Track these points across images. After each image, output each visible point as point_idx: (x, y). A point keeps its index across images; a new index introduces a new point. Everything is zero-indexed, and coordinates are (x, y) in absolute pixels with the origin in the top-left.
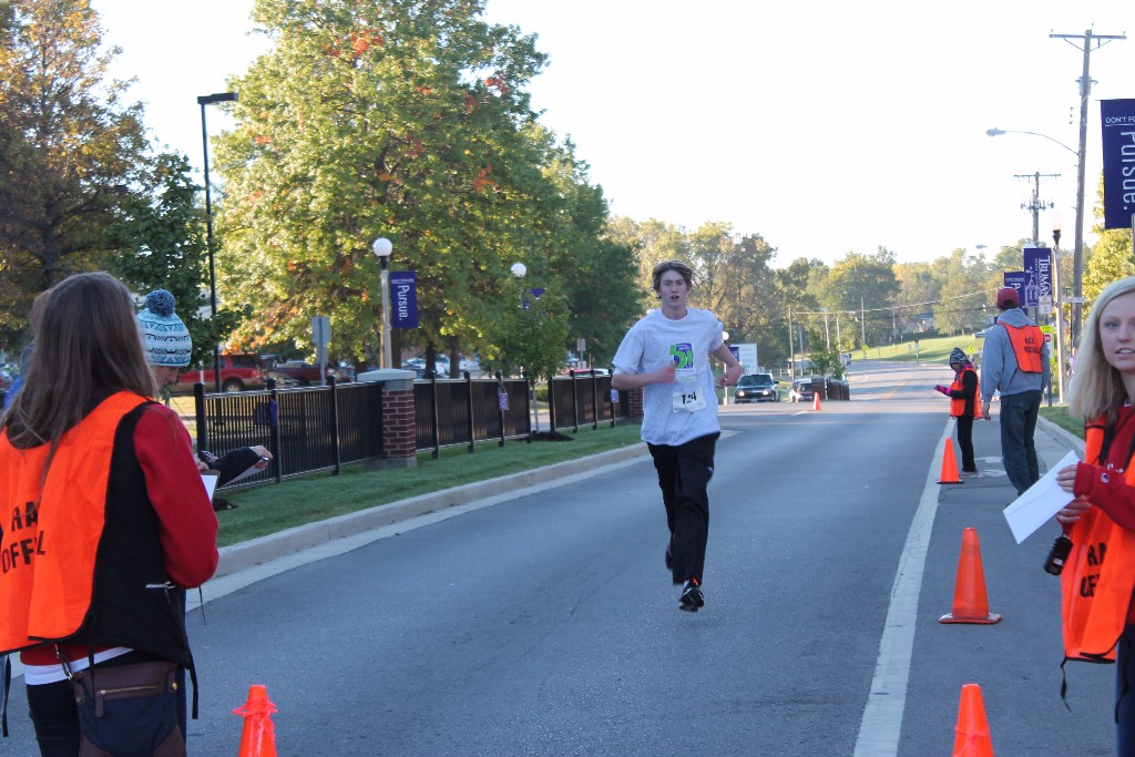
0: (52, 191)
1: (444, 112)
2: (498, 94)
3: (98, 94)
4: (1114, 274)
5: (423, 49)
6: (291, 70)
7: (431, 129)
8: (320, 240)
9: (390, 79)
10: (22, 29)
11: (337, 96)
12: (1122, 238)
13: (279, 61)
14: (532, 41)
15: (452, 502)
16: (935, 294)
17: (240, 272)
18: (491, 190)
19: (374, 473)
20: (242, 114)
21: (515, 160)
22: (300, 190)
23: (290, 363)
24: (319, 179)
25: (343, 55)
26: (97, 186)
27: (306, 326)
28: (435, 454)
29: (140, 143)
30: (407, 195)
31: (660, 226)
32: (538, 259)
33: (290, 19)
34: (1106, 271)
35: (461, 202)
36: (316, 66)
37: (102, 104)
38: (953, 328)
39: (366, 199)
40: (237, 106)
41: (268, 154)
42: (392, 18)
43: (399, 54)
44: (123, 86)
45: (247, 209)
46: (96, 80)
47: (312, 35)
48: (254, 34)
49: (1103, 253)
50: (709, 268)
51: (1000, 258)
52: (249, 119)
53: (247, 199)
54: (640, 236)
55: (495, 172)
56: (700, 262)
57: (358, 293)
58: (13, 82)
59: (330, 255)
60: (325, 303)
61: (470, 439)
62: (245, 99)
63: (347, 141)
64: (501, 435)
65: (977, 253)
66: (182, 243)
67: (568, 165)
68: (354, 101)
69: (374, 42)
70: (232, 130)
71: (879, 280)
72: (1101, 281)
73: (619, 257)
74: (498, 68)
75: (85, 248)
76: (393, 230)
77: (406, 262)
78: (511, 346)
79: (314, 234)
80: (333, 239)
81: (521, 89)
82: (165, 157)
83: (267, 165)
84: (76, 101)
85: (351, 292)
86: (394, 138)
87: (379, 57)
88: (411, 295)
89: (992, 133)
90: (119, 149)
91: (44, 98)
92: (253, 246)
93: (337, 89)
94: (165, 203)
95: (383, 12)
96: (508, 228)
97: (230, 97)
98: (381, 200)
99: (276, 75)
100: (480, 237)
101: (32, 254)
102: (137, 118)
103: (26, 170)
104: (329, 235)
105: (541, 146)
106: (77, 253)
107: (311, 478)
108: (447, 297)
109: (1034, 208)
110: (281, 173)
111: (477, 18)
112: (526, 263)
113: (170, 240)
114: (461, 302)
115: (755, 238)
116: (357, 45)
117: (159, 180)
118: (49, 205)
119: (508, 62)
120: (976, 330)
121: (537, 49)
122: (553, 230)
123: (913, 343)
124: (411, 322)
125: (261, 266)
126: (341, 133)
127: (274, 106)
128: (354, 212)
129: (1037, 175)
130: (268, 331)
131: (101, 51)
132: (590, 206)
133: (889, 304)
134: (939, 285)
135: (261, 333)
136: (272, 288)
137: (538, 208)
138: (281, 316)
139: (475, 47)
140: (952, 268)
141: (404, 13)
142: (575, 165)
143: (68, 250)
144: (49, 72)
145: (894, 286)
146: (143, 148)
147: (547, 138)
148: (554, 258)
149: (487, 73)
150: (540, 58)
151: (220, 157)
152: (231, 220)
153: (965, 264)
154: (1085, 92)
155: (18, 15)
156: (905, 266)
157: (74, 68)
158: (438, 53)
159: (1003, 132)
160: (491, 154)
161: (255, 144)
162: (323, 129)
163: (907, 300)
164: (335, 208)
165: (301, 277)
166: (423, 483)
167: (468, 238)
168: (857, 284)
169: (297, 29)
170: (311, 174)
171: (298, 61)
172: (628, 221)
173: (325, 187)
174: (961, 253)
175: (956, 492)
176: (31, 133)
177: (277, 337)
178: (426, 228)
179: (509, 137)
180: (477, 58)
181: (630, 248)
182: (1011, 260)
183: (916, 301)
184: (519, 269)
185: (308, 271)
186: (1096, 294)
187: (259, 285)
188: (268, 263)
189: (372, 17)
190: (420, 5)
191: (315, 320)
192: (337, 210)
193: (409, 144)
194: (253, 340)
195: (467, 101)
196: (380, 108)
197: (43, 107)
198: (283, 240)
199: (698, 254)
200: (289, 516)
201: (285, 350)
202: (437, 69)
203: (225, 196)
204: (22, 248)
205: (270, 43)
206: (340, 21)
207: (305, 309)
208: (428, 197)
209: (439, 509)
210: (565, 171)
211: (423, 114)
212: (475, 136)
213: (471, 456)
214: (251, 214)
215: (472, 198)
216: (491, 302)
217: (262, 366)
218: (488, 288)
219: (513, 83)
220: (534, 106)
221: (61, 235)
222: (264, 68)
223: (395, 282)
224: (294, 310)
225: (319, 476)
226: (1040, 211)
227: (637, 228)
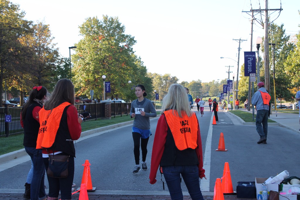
0: (41, 65)
1: (116, 51)
2: (127, 48)
3: (50, 46)
4: (243, 85)
5: (113, 39)
6: (87, 42)
7: (114, 54)
8: (92, 75)
9: (106, 45)
10: (36, 33)
11: (96, 48)
12: (245, 79)
13: (84, 41)
14: (134, 38)
15: (119, 126)
16: (209, 89)
17: (76, 81)
18: (124, 66)
19: (103, 120)
20: (77, 51)
21: (130, 61)
22: (88, 66)
23: (85, 99)
24: (92, 64)
25: (97, 40)
26: (49, 64)
27: (89, 92)
28: (115, 117)
29: (58, 56)
30: (109, 67)
31: (157, 74)
32: (134, 80)
33: (87, 33)
34: (242, 85)
35: (119, 69)
36: (92, 42)
37: (50, 48)
38: (212, 95)
39: (101, 68)
40: (76, 49)
41: (82, 59)
42: (106, 33)
43: (108, 40)
44: (55, 45)
45: (78, 69)
46: (49, 44)
47: (91, 36)
48: (80, 36)
49: (241, 82)
50: (166, 83)
51: (221, 82)
52: (78, 52)
53: (78, 67)
54: (153, 76)
55: (126, 63)
56: (164, 81)
57: (99, 86)
58: (34, 44)
59: (93, 78)
60: (92, 88)
61: (121, 114)
62: (78, 48)
63: (97, 56)
64: (127, 113)
65: (217, 81)
66: (68, 75)
67: (140, 62)
68: (99, 49)
69: (103, 37)
70: (75, 54)
71: (198, 86)
72: (241, 87)
73: (149, 80)
74: (127, 43)
75: (46, 76)
76: (106, 74)
77: (108, 80)
78: (129, 96)
79: (90, 74)
80: (94, 75)
81: (131, 47)
82: (63, 59)
83: (82, 61)
84: (45, 47)
85: (97, 86)
86: (106, 56)
87: (104, 40)
88: (109, 86)
89: (221, 58)
90: (53, 57)
91: (39, 47)
92: (79, 76)
93: (96, 46)
94: (65, 67)
95: (105, 32)
96: (128, 74)
97: (75, 47)
98: (104, 68)
99: (84, 43)
100: (122, 75)
101: (36, 77)
102: (57, 51)
103: (36, 61)
104: (93, 75)
105: (135, 58)
106: (45, 77)
107: (91, 121)
108: (116, 87)
109: (228, 72)
110: (84, 62)
111: (123, 33)
112: (131, 81)
113: (65, 74)
114: (119, 88)
115: (175, 77)
116: (100, 38)
117: (61, 63)
118: (40, 67)
119: (129, 42)
120: (217, 96)
121: (134, 40)
122: (137, 74)
123: (205, 98)
124: (109, 91)
125: (80, 80)
126: (96, 55)
127: (83, 49)
128: (98, 70)
129: (229, 66)
130: (81, 93)
131: (51, 38)
132: (144, 70)
133: (200, 90)
134: (210, 87)
135: (80, 93)
136: (82, 84)
137: (134, 70)
138: (84, 90)
139: (122, 39)
140: (212, 84)
141: (109, 32)
142: (141, 62)
143: (43, 76)
144: (41, 42)
145: (201, 87)
146: (58, 57)
147: (136, 57)
148: (136, 80)
149: (124, 44)
150: (135, 41)
151: (73, 59)
152: (74, 71)
153: (215, 83)
154: (239, 50)
155: (35, 30)
156: (203, 83)
157: (45, 41)
158: (116, 40)
159: (223, 58)
160: (125, 60)
161: (80, 57)
162: (93, 54)
163: (204, 90)
164: (95, 69)
165: (88, 82)
166: (113, 122)
167: (120, 76)
168: (194, 86)
169: (88, 35)
170: (90, 63)
171: (88, 41)
172: (150, 73)
173: (93, 65)
174: (214, 81)
175: (215, 126)
176: (37, 53)
177: (83, 94)
178: (112, 73)
179: (129, 56)
180: (123, 41)
181: (151, 78)
182: (223, 83)
183: (205, 90)
184: (130, 82)
185: (89, 81)
186: (240, 89)
187: (80, 84)
188: (82, 80)
189: (102, 33)
190: (112, 31)
191: (91, 91)
192: (95, 70)
193: (109, 57)
194: (78, 94)
195: (121, 49)
196: (104, 50)
197: (39, 49)
198: (84, 75)
199: (164, 80)
200: (88, 128)
201: (84, 96)
202: (115, 43)
203: (73, 66)
204: (35, 75)
205: (83, 37)
206: (96, 33)
207: (88, 89)
208: (113, 67)
209: (116, 127)
210: (138, 63)
211: (112, 51)
212: (122, 56)
213: (122, 117)
214: (78, 70)
215: (121, 68)
216: (124, 88)
217: (80, 100)
218: (124, 86)
219: (130, 46)
220: (134, 51)
221: (42, 73)
222: (81, 42)
223: (106, 84)
224: (86, 89)
225: (93, 120)
226: (230, 73)
227: (152, 75)
